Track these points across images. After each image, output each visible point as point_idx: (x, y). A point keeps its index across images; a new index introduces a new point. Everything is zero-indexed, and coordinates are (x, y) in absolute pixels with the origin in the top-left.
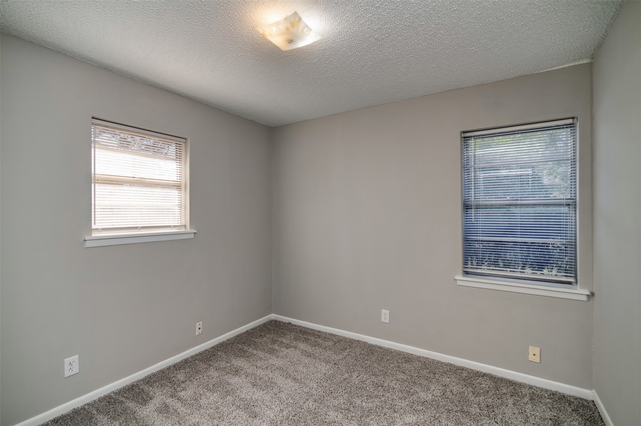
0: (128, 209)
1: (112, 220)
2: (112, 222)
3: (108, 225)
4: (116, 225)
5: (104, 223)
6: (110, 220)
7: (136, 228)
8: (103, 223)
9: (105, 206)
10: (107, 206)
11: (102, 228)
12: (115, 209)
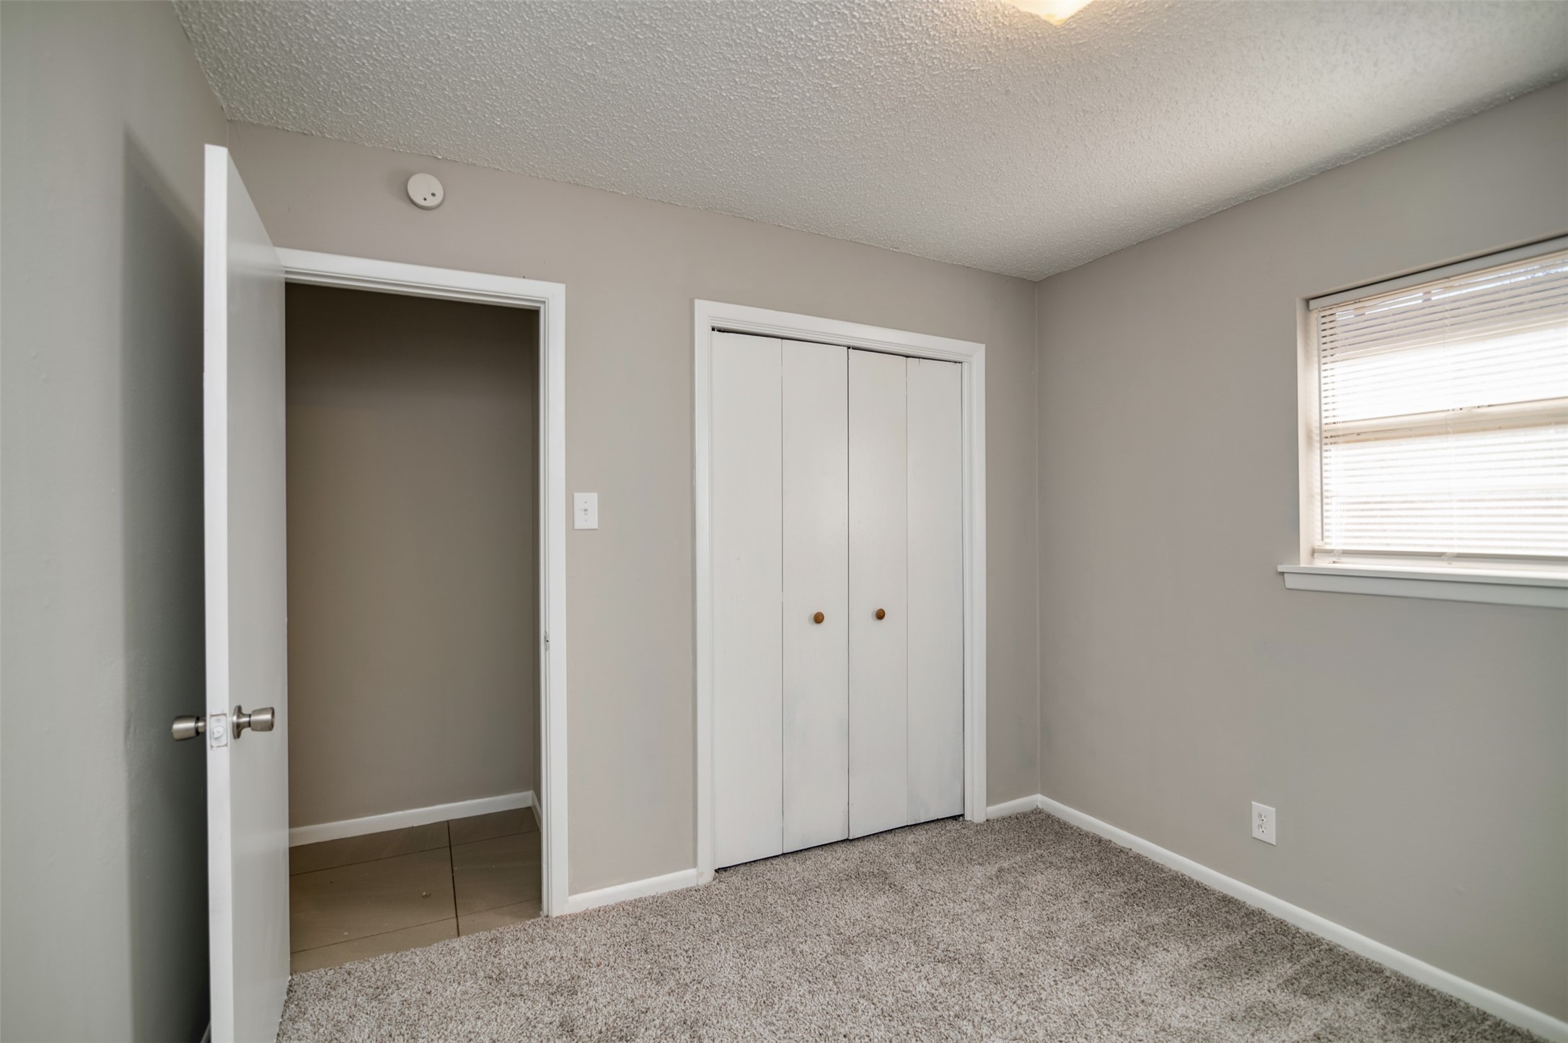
0: (1431, 501)
1: (1385, 530)
2: (1386, 538)
3: (1353, 544)
4: (1396, 545)
5: (1365, 537)
6: (1380, 531)
7: (1438, 556)
8: (1361, 537)
9: (1368, 496)
10: (1372, 496)
11: (1343, 550)
12: (1392, 502)
